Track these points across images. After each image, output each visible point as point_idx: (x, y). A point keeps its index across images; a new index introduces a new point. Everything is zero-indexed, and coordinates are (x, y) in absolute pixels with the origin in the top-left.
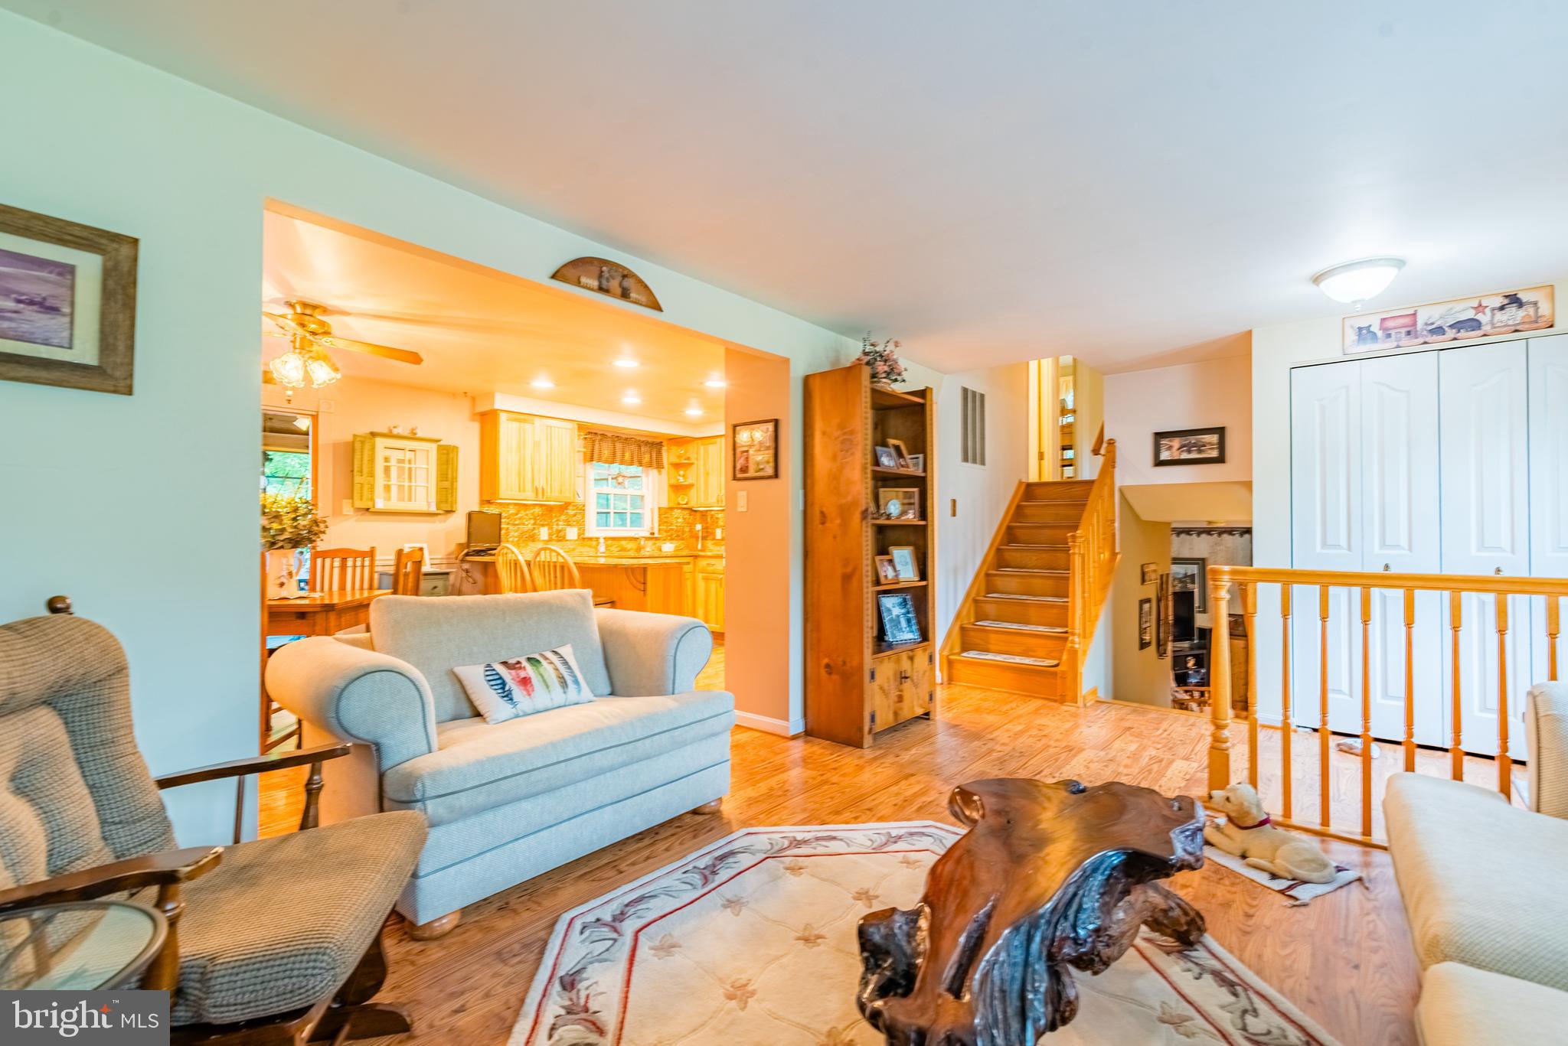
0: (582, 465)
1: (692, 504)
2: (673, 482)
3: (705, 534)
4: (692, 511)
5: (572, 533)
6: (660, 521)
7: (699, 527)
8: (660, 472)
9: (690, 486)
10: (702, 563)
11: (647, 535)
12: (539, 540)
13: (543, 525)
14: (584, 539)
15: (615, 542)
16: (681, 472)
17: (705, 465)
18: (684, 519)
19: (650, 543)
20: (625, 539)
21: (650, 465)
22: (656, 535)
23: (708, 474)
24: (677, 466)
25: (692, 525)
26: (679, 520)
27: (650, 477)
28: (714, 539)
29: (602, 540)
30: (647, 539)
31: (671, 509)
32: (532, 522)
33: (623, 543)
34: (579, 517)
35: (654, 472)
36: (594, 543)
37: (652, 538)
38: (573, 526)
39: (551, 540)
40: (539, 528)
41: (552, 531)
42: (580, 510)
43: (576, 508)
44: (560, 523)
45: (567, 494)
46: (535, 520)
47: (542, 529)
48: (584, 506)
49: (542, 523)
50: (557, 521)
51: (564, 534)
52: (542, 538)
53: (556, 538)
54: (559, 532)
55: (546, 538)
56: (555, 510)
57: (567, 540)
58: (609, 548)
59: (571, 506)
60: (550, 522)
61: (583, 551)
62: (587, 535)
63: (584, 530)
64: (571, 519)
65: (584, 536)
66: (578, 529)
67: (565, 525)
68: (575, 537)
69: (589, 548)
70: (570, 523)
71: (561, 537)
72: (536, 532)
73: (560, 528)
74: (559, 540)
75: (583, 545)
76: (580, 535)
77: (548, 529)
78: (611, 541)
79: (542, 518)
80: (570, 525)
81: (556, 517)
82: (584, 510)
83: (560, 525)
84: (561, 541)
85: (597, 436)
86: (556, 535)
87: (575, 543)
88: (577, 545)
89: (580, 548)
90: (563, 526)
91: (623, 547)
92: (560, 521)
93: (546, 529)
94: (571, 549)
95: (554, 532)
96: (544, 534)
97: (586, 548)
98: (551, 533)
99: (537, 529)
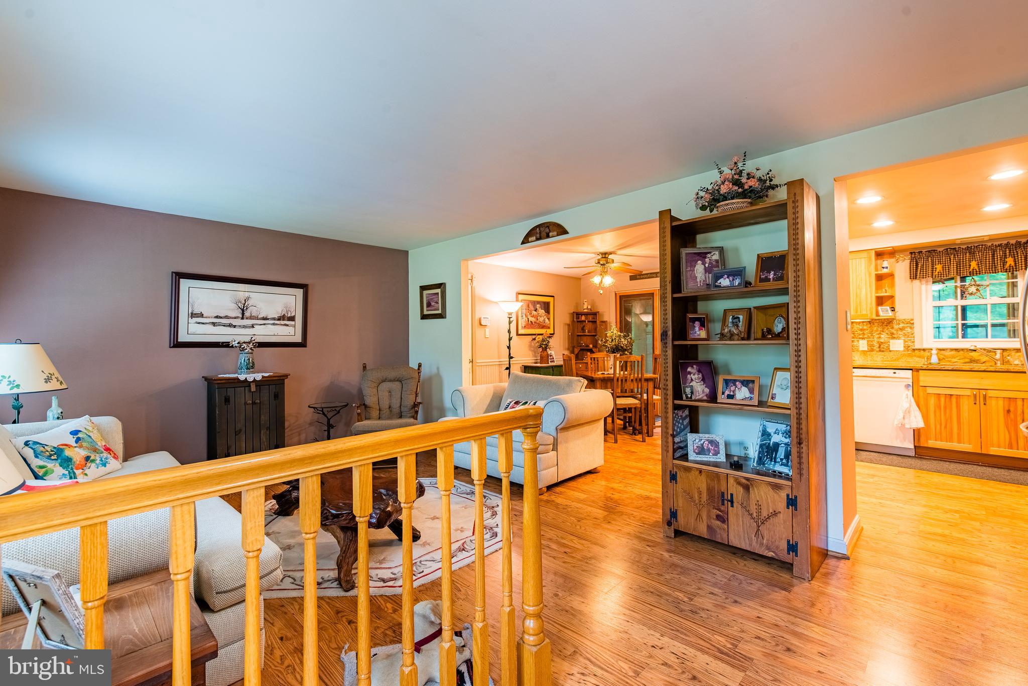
0: (908, 282)
5: (897, 345)
12: (858, 350)
13: (863, 338)
14: (914, 350)
15: (962, 353)
21: (1016, 269)
29: (934, 352)
30: (1010, 350)
34: (908, 330)
36: (927, 354)
38: (898, 338)
39: (872, 350)
40: (858, 341)
41: (872, 343)
42: (907, 324)
43: (903, 323)
44: (882, 336)
45: (864, 313)
46: (853, 334)
47: (861, 342)
48: (912, 320)
49: (861, 336)
50: (878, 334)
51: (887, 345)
52: (861, 349)
53: (878, 349)
54: (880, 344)
55: (866, 349)
56: (876, 324)
57: (890, 351)
58: (949, 359)
59: (895, 321)
60: (869, 335)
61: (910, 361)
62: (916, 347)
63: (914, 342)
64: (895, 332)
65: (913, 348)
66: (905, 341)
67: (889, 338)
68: (902, 349)
69: (918, 359)
70: (894, 336)
71: (884, 348)
72: (855, 344)
73: (882, 340)
74: (880, 351)
75: (909, 355)
76: (909, 347)
77: (868, 341)
78: (953, 353)
79: (861, 332)
80: (894, 338)
81: (877, 331)
82: (913, 324)
83: (882, 338)
84: (883, 351)
85: (923, 254)
86: (877, 347)
87: (900, 353)
88: (902, 355)
89: (906, 358)
90: (886, 339)
91: (973, 359)
92: (883, 334)
93: (865, 341)
94: (894, 358)
95: (875, 344)
96: (864, 345)
97: (915, 358)
98: (871, 345)
99: (856, 342)
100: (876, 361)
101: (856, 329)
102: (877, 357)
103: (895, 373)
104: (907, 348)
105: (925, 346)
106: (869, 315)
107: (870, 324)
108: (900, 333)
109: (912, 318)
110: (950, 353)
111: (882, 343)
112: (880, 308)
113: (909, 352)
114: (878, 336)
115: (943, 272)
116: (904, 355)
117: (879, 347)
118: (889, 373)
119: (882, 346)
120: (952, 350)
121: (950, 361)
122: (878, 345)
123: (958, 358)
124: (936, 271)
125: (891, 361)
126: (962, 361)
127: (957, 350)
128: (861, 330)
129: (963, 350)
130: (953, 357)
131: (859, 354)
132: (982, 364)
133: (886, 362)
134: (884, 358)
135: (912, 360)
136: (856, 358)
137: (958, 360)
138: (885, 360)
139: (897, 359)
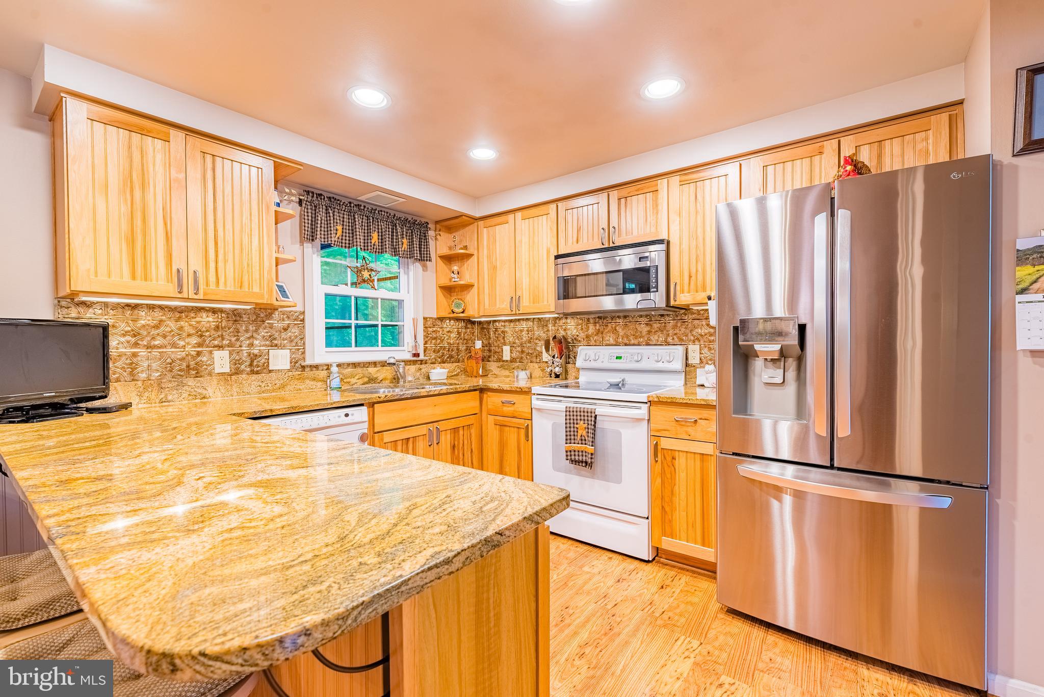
1: (472, 312)
2: (445, 282)
3: (487, 354)
4: (469, 322)
5: (280, 359)
6: (426, 336)
7: (479, 344)
8: (425, 268)
9: (468, 287)
10: (493, 400)
11: (408, 357)
12: (210, 374)
13: (220, 347)
14: (303, 367)
15: (359, 370)
16: (455, 268)
17: (489, 257)
18: (459, 333)
19: (412, 368)
20: (375, 364)
21: (410, 255)
22: (422, 357)
23: (495, 268)
24: (449, 259)
25: (469, 343)
26: (453, 335)
27: (411, 274)
28: (500, 360)
29: (334, 369)
30: (407, 362)
31: (441, 319)
32: (194, 340)
33: (372, 370)
34: (295, 331)
35: (416, 268)
36: (323, 374)
37: (415, 362)
38: (282, 347)
39: (237, 372)
40: (211, 352)
41: (238, 358)
42: (295, 320)
43: (289, 317)
44: (256, 342)
45: (256, 289)
46: (201, 336)
47: (217, 354)
48: (303, 313)
49: (217, 343)
50: (249, 338)
51: (264, 360)
52: (217, 370)
53: (248, 369)
54: (253, 358)
55: (227, 369)
56: (245, 318)
57: (270, 371)
58: (348, 380)
59: (277, 313)
60: (233, 339)
61: (301, 387)
62: (308, 362)
63: (303, 353)
64: (276, 335)
65: (303, 364)
66: (292, 353)
67: (266, 346)
68: (286, 365)
69: (312, 383)
70: (276, 342)
71: (258, 366)
72: (205, 359)
73: (256, 352)
74: (253, 372)
75: (301, 379)
76: (296, 363)
77: (231, 354)
78: (350, 369)
79: (217, 334)
80: (276, 345)
81: (247, 331)
82: (303, 320)
83: (257, 346)
84: (257, 373)
85: (321, 199)
86: (248, 363)
87: (287, 375)
88: (290, 379)
89: (296, 383)
90: (262, 348)
91: (371, 377)
92: (256, 339)
93: (225, 353)
94: (278, 386)
95: (244, 359)
96: (222, 362)
97: (307, 382)
98: (237, 360)
99: (207, 354)
101: (207, 325)
102: (250, 385)
103: (347, 415)
104: (294, 362)
105: (317, 360)
106: (266, 296)
107: (235, 316)
108: (283, 335)
109: (302, 310)
111: (256, 356)
113: (298, 373)
114: (248, 342)
115: (342, 239)
116: (293, 378)
117: (251, 365)
118: (339, 417)
119: (255, 363)
120: (349, 365)
121: (348, 383)
122: (248, 360)
123: (357, 377)
125: (274, 391)
126: (361, 381)
127: (355, 365)
128: (217, 328)
129: (359, 364)
130: (353, 376)
131: (215, 382)
132: (381, 385)
133: (264, 395)
134: (263, 386)
135: (303, 386)
136: (210, 392)
137: (358, 381)
138: (263, 389)
139: (283, 387)
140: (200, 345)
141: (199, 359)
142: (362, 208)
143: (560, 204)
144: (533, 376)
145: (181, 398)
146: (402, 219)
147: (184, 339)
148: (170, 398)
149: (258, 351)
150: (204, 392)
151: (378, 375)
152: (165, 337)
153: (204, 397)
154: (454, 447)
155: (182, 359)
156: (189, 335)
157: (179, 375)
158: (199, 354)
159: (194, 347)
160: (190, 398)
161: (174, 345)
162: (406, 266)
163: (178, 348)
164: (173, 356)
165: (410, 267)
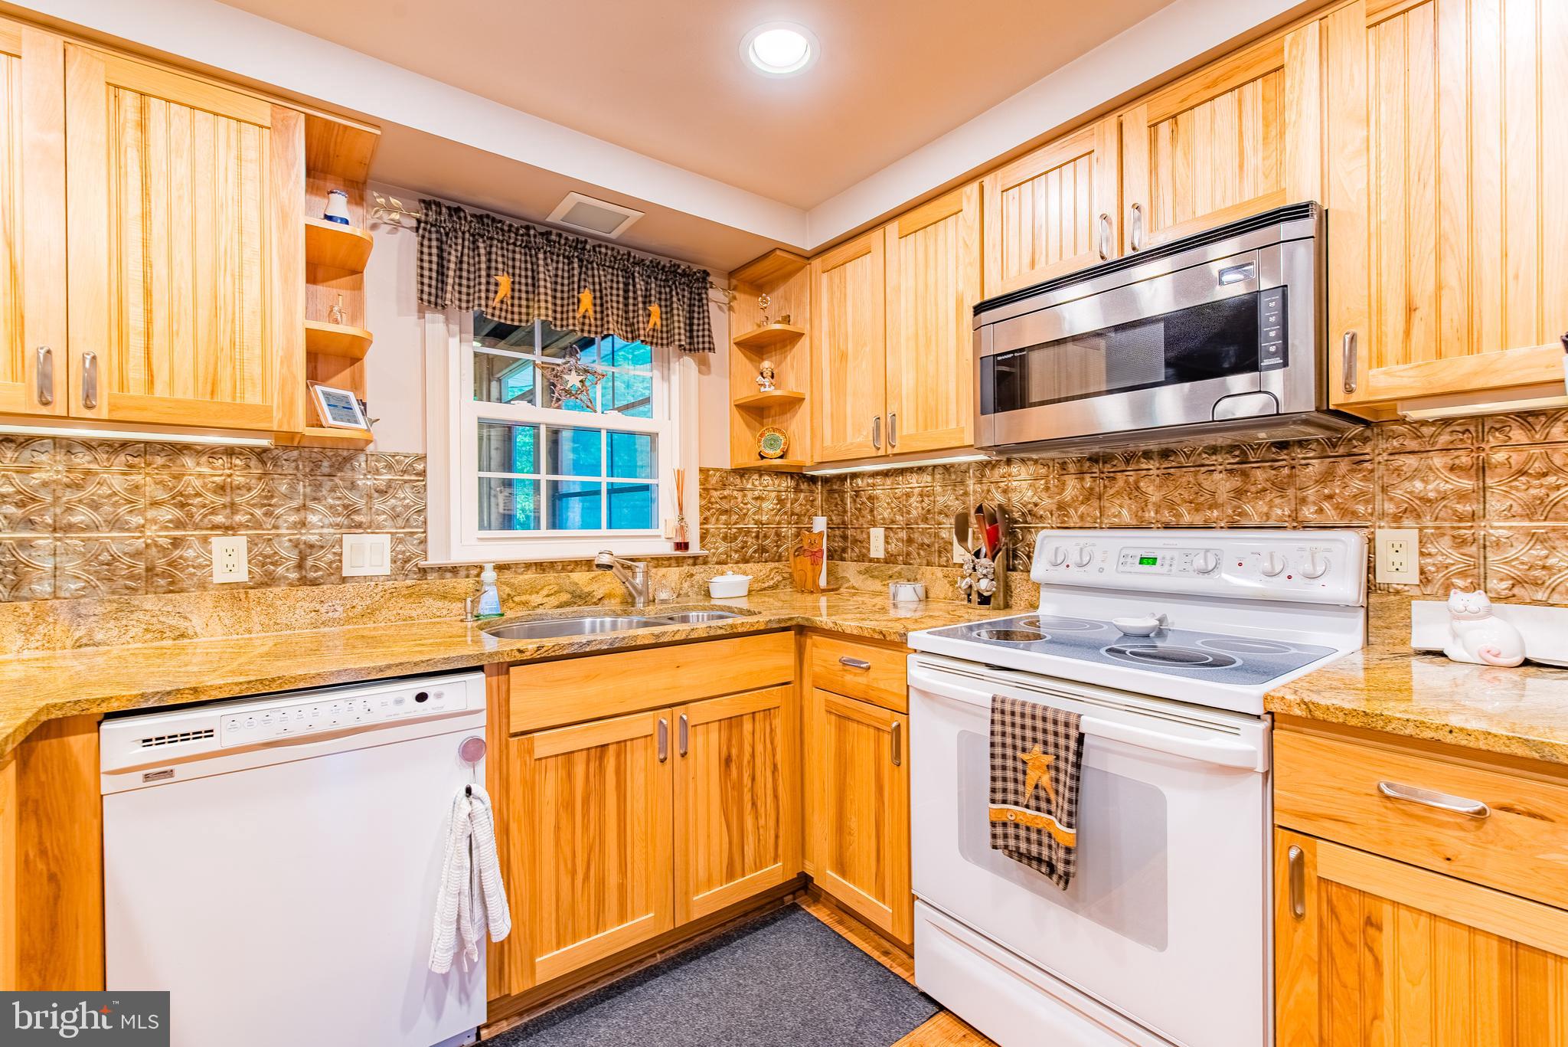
0: (414, 317)
1: (802, 456)
2: (747, 394)
3: (838, 544)
4: (801, 478)
5: (368, 555)
6: (703, 509)
7: (820, 524)
8: (704, 365)
9: (792, 403)
10: (823, 654)
11: (667, 549)
12: (203, 586)
13: (229, 529)
14: (423, 572)
15: (551, 576)
16: (766, 365)
17: (832, 334)
18: (781, 501)
19: (674, 573)
20: (588, 564)
21: (660, 339)
22: (695, 549)
23: (844, 356)
24: (757, 347)
25: (802, 520)
26: (767, 505)
27: (675, 379)
28: (863, 557)
29: (489, 575)
30: (658, 561)
31: (742, 472)
32: (167, 514)
33: (580, 577)
34: (407, 495)
35: (685, 367)
36: (464, 584)
37: (679, 561)
38: (374, 528)
39: (268, 581)
40: (205, 540)
41: (268, 551)
42: (404, 472)
43: (389, 467)
44: (313, 518)
45: (253, 398)
46: (182, 505)
47: (220, 543)
48: (423, 458)
49: (219, 519)
50: (298, 510)
51: (330, 556)
52: (220, 576)
53: (294, 576)
54: (304, 552)
55: (242, 576)
56: (288, 468)
57: (344, 580)
58: (524, 598)
59: (362, 458)
60: (259, 512)
61: (414, 614)
62: (434, 559)
63: (423, 542)
64: (361, 503)
65: (422, 564)
66: (397, 540)
67: (338, 526)
68: (382, 566)
69: (440, 604)
70: (357, 518)
71: (317, 568)
72: (190, 553)
73: (313, 539)
74: (304, 581)
75: (413, 595)
76: (407, 561)
77: (252, 543)
78: (531, 576)
79: (220, 500)
80: (359, 525)
81: (291, 494)
82: (423, 473)
83: (314, 526)
84: (314, 583)
85: (459, 218)
86: (292, 563)
87: (380, 588)
88: (388, 595)
89: (400, 605)
90: (325, 531)
91: (578, 592)
92: (314, 511)
93: (239, 543)
94: (359, 609)
95: (283, 553)
96: (230, 561)
97: (429, 601)
98: (266, 557)
99: (196, 544)
100: (288, 627)
101: (198, 483)
102: (292, 609)
103: (422, 697)
104: (402, 563)
105: (457, 557)
106: (277, 415)
107: (264, 463)
108: (377, 504)
109: (420, 452)
110: (526, 577)
111: (312, 546)
112: (319, 389)
113: (409, 582)
114: (294, 518)
115: (512, 305)
116: (394, 593)
117: (300, 566)
118: (399, 702)
119: (310, 562)
120: (528, 566)
121: (525, 603)
122: (294, 555)
123: (545, 592)
124: (496, 292)
125: (349, 620)
126: (554, 601)
127: (540, 566)
128: (221, 489)
129: (552, 564)
130: (534, 590)
131: (210, 603)
132: (599, 608)
133: (327, 629)
134: (323, 610)
135: (419, 611)
136: (196, 622)
137: (545, 600)
138: (324, 617)
139: (371, 612)
140: (179, 524)
141: (177, 553)
142: (553, 237)
143: (987, 181)
144: (931, 595)
145: (127, 638)
146: (647, 263)
147: (142, 512)
148: (99, 636)
149: (317, 537)
150: (183, 624)
151: (595, 587)
152: (95, 506)
153: (182, 636)
154: (728, 761)
155: (137, 554)
156: (155, 504)
157: (128, 588)
158: (176, 543)
159: (166, 528)
160: (149, 636)
161: (115, 523)
162: (666, 365)
163: (128, 530)
164: (114, 548)
165: (672, 365)
